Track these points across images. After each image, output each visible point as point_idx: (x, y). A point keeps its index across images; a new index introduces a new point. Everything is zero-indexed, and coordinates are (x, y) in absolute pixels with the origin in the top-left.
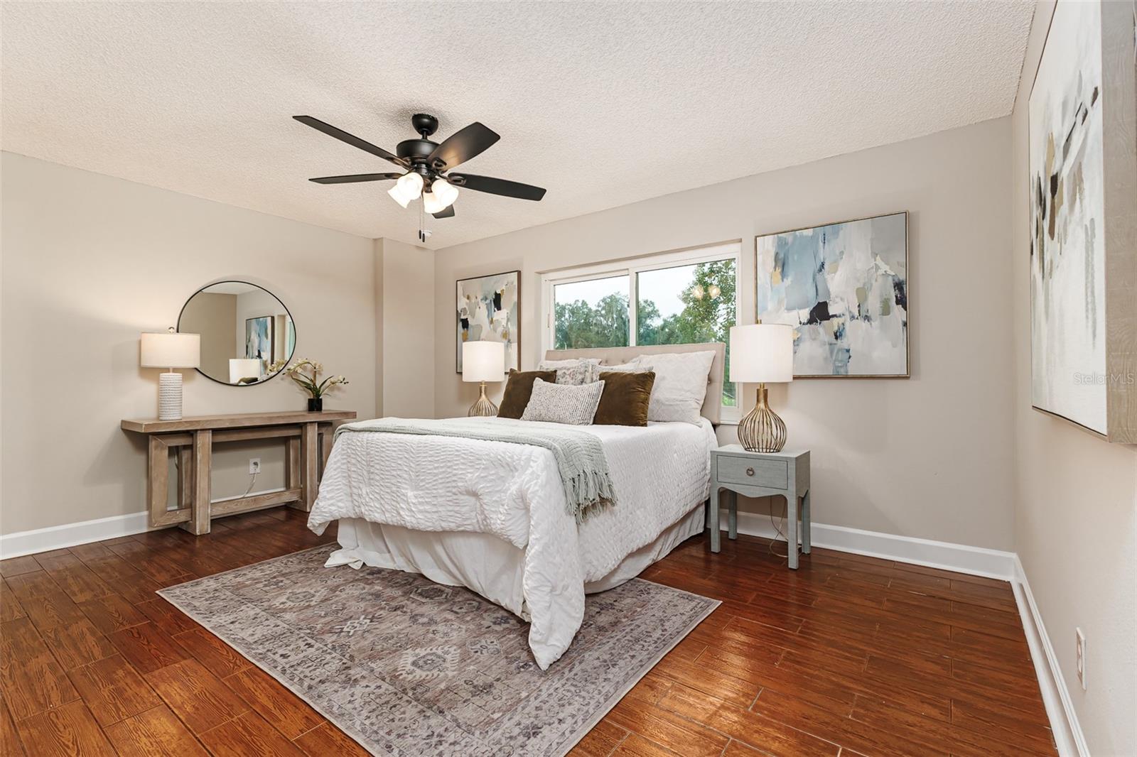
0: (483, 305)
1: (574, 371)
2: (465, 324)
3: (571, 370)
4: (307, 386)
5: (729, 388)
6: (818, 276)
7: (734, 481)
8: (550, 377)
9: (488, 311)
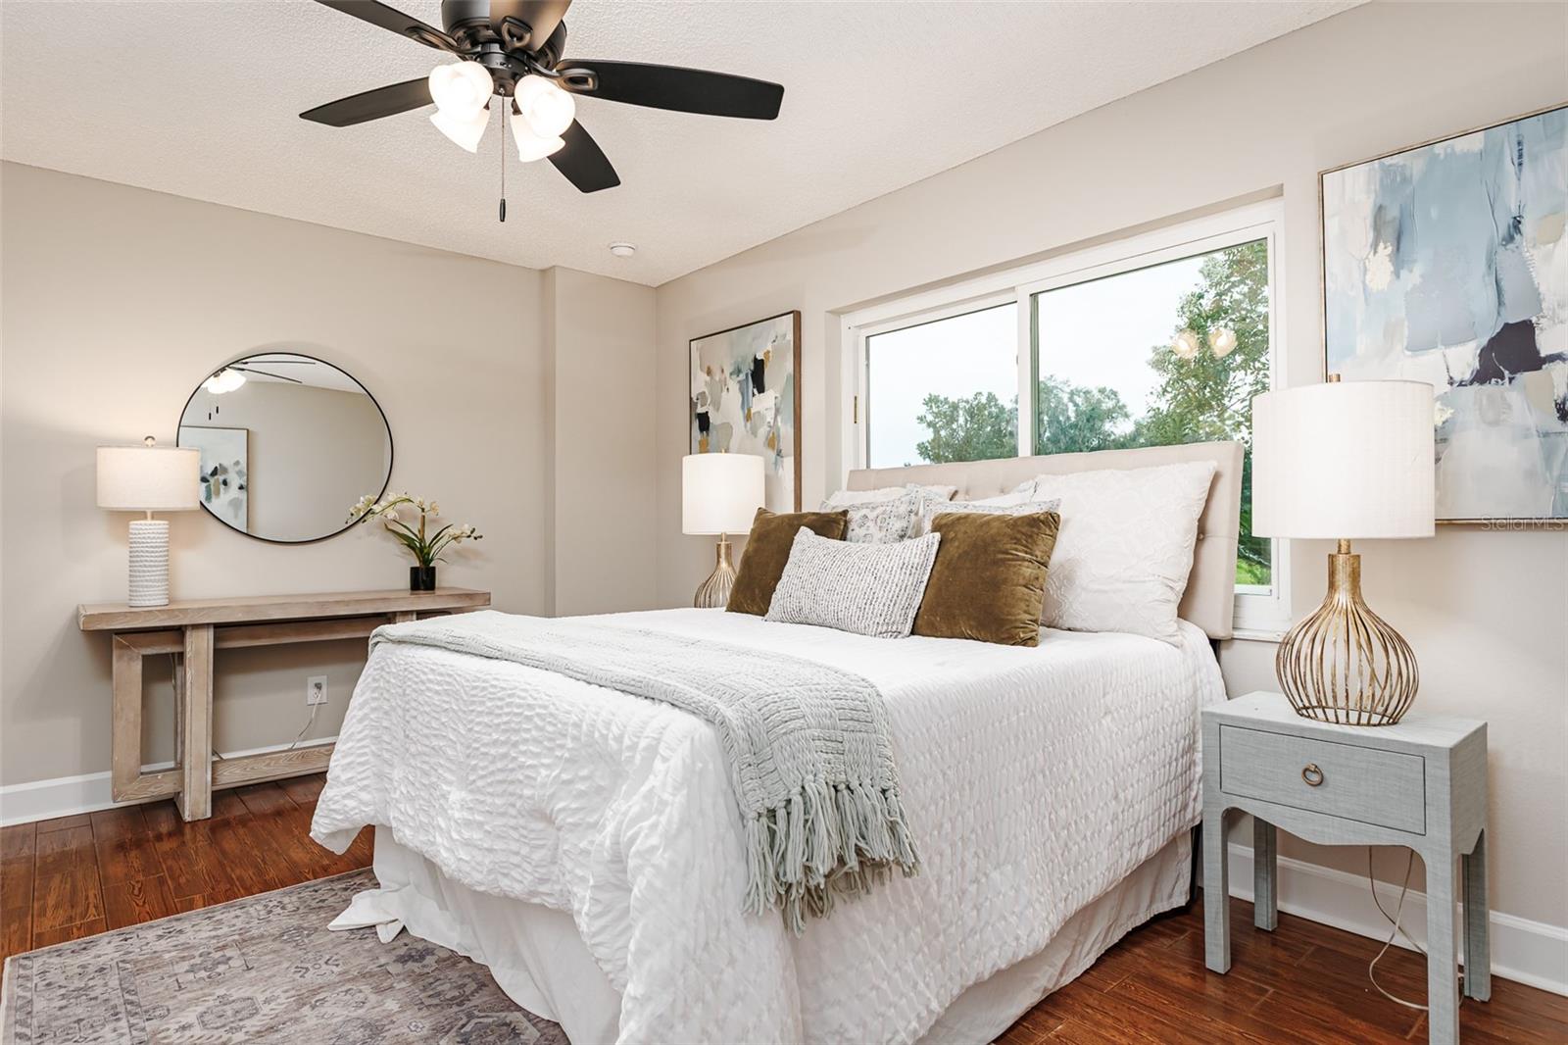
0: (733, 385)
1: (884, 513)
2: (704, 422)
3: (879, 510)
4: (411, 544)
5: (1254, 550)
6: (1505, 257)
7: (1268, 796)
8: (832, 526)
9: (742, 394)
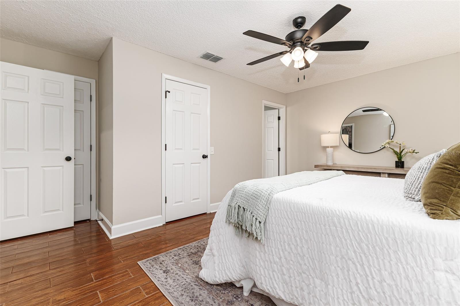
4: (396, 153)
